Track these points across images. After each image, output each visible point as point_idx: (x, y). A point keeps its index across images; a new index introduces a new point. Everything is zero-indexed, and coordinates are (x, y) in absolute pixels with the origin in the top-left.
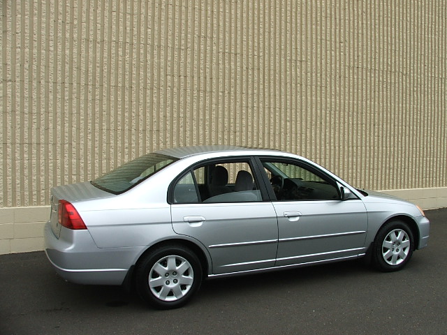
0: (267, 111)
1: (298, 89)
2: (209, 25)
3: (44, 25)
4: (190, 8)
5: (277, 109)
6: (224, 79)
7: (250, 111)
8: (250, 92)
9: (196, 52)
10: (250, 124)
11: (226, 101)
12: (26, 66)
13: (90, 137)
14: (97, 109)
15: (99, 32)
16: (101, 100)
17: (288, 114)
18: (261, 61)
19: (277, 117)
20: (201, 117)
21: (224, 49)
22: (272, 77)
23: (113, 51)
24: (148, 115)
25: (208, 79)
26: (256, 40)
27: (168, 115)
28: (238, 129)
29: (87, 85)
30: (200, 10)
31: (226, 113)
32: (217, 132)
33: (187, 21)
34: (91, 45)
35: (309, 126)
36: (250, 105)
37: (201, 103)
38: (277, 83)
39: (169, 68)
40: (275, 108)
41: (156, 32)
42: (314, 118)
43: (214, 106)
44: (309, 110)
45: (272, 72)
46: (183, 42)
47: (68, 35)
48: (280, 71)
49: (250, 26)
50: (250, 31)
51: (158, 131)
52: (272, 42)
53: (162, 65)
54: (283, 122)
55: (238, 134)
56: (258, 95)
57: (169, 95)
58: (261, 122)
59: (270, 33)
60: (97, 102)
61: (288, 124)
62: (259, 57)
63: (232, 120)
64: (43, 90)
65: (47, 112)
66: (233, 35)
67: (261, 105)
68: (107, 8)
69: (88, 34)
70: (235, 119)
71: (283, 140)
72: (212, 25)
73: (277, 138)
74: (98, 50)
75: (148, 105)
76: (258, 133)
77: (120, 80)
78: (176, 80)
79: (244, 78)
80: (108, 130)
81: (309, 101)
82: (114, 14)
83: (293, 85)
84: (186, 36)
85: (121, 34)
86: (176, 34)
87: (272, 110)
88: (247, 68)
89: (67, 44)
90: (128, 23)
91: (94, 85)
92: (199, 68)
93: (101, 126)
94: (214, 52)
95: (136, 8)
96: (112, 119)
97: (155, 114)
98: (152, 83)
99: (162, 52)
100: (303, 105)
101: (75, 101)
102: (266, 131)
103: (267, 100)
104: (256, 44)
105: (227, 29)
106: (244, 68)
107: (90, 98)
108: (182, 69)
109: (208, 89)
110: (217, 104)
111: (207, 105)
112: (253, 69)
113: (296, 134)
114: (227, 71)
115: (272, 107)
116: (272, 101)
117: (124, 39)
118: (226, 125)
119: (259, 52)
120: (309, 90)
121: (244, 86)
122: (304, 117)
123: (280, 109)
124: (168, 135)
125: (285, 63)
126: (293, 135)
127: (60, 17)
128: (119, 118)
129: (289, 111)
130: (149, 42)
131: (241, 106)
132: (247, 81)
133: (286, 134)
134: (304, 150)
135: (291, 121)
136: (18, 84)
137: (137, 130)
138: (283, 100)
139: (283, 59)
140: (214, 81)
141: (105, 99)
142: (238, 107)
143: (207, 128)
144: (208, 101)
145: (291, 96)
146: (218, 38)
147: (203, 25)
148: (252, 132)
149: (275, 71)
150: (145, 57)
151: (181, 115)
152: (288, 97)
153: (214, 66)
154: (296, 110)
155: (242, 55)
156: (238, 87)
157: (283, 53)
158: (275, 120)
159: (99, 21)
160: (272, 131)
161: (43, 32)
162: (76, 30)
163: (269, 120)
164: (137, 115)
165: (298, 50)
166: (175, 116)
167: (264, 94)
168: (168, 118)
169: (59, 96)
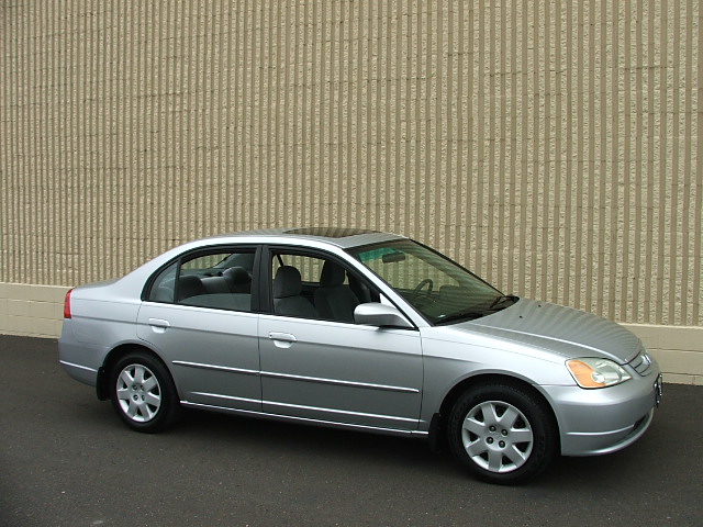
0: (575, 168)
1: (645, 122)
2: (466, 34)
3: (249, 76)
4: (435, 14)
5: (597, 163)
6: (492, 119)
7: (542, 168)
8: (542, 135)
9: (445, 81)
10: (541, 191)
11: (497, 154)
12: (232, 128)
14: (308, 177)
15: (309, 73)
16: (312, 164)
17: (621, 171)
18: (564, 79)
19: (597, 179)
20: (454, 182)
21: (492, 67)
22: (586, 106)
23: (327, 96)
24: (374, 182)
25: (465, 121)
26: (552, 45)
27: (403, 181)
28: (518, 200)
29: (295, 145)
30: (451, 12)
31: (497, 175)
32: (480, 206)
33: (429, 35)
34: (300, 92)
35: (668, 192)
36: (541, 159)
37: (454, 161)
39: (403, 111)
40: (592, 161)
41: (384, 60)
42: (681, 177)
43: (475, 164)
44: (669, 161)
45: (586, 97)
46: (424, 68)
47: (274, 83)
48: (603, 93)
49: (542, 21)
50: (542, 30)
51: (388, 205)
52: (586, 42)
53: (393, 106)
54: (609, 187)
55: (518, 208)
56: (558, 140)
57: (403, 151)
58: (563, 185)
59: (581, 25)
60: (308, 167)
61: (621, 189)
62: (558, 73)
63: (507, 186)
64: (248, 156)
65: (252, 183)
66: (508, 43)
67: (564, 157)
68: (319, 39)
69: (296, 79)
70: (513, 184)
71: (608, 219)
72: (471, 33)
73: (596, 215)
74: (309, 97)
75: (373, 167)
76: (557, 207)
77: (335, 135)
78: (413, 128)
79: (530, 112)
80: (321, 204)
81: (670, 143)
82: (328, 44)
83: (634, 116)
84: (429, 57)
85: (337, 71)
86: (414, 57)
87: (586, 165)
88: (537, 95)
89: (274, 95)
90: (346, 53)
91: (304, 145)
92: (449, 106)
93: (312, 199)
94: (476, 76)
95: (356, 31)
96: (326, 190)
97: (383, 181)
98: (379, 135)
99: (393, 88)
100: (657, 152)
101: (282, 166)
102: (574, 204)
103: (575, 148)
104: (553, 52)
105: (498, 35)
106: (531, 96)
107: (299, 161)
109: (465, 137)
110: (481, 161)
111: (465, 162)
112: (547, 95)
113: (639, 208)
114: (498, 105)
115: (586, 159)
116: (586, 148)
117: (341, 77)
118: (496, 194)
119: (558, 64)
120: (670, 123)
121: (531, 126)
122: (656, 176)
123: (603, 162)
124: (402, 211)
125: (615, 75)
126: (633, 211)
127: (266, 62)
128: (335, 188)
129: (622, 164)
130: (375, 75)
131: (524, 162)
132: (536, 118)
133: (615, 208)
134: (656, 238)
135: (627, 183)
136: (224, 151)
137: (358, 204)
138: (609, 146)
139: (609, 70)
140: (475, 123)
141: (317, 162)
142: (518, 164)
143: (464, 199)
144: (465, 157)
145: (628, 136)
146: (481, 53)
147: (456, 35)
148: (546, 206)
149: (592, 93)
150: (369, 98)
151: (423, 181)
152: (621, 139)
153: (475, 98)
154: (639, 162)
155: (525, 74)
156: (519, 129)
157: (609, 57)
158: (591, 183)
159: (310, 59)
160: (585, 204)
161: (249, 84)
162: (283, 76)
163: (580, 184)
164: (359, 183)
165: (645, 48)
166: (413, 181)
167: (569, 138)
168: (403, 186)
169: (265, 163)
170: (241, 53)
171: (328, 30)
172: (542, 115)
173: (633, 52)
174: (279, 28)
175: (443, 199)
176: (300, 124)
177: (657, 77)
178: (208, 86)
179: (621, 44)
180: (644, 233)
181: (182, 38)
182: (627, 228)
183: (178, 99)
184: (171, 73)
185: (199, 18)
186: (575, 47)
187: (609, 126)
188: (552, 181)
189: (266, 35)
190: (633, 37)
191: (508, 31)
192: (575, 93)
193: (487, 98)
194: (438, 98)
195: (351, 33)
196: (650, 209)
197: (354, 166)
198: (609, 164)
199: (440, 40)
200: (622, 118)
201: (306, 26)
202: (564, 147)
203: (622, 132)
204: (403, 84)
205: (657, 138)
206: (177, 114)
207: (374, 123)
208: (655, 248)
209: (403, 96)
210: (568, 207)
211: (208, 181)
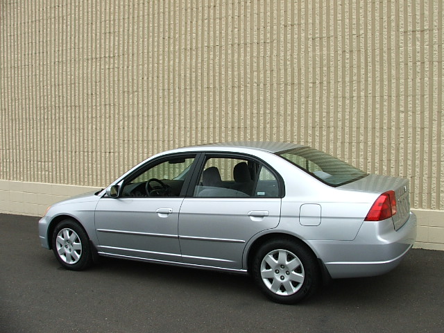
0: (370, 102)
1: (418, 69)
2: (296, 12)
3: (156, 44)
5: (386, 97)
6: (314, 68)
7: (347, 102)
8: (347, 79)
9: (282, 43)
10: (347, 117)
11: (318, 93)
12: (145, 78)
13: (188, 134)
14: (194, 110)
15: (194, 41)
16: (196, 101)
17: (402, 103)
18: (362, 40)
19: (385, 108)
20: (289, 112)
21: (314, 33)
22: (377, 59)
23: (206, 56)
24: (236, 112)
25: (296, 71)
26: (354, 17)
27: (255, 111)
28: (332, 124)
29: (185, 89)
31: (317, 106)
32: (306, 127)
33: (272, 13)
34: (188, 54)
35: (435, 117)
36: (347, 95)
37: (289, 98)
38: (386, 65)
39: (255, 65)
40: (382, 97)
41: (242, 30)
43: (303, 100)
44: (435, 95)
45: (377, 52)
46: (268, 35)
47: (172, 48)
48: (389, 49)
49: (347, 1)
50: (347, 7)
51: (246, 128)
52: (377, 14)
53: (248, 62)
54: (393, 114)
55: (332, 129)
56: (359, 82)
57: (255, 91)
58: (362, 113)
59: (373, 3)
60: (194, 103)
61: (402, 115)
62: (358, 36)
63: (324, 114)
64: (156, 96)
65: (158, 115)
66: (324, 17)
67: (362, 94)
68: (200, 17)
69: (186, 45)
70: (328, 113)
71: (393, 136)
72: (299, 10)
73: (385, 134)
74: (194, 57)
75: (236, 102)
76: (358, 128)
77: (211, 81)
78: (262, 75)
79: (340, 63)
80: (202, 128)
81: (435, 83)
82: (206, 21)
83: (410, 64)
84: (272, 28)
85: (212, 39)
86: (262, 28)
87: (378, 99)
88: (344, 51)
89: (172, 56)
90: (218, 27)
91: (191, 88)
92: (285, 60)
93: (197, 124)
94: (303, 39)
95: (224, 12)
96: (205, 118)
97: (242, 112)
98: (239, 81)
99: (249, 49)
100: (427, 89)
101: (177, 103)
102: (370, 126)
103: (370, 87)
104: (354, 21)
105: (317, 11)
106: (340, 52)
107: (188, 100)
108: (268, 64)
109: (296, 82)
110: (307, 97)
111: (296, 99)
112: (351, 51)
113: (414, 128)
114: (318, 59)
115: (378, 94)
116: (378, 87)
117: (214, 42)
118: (317, 119)
119: (358, 30)
120: (435, 69)
121: (340, 73)
122: (427, 106)
123: (390, 96)
124: (255, 132)
125: (397, 37)
126: (410, 130)
127: (167, 34)
128: (211, 117)
129: (402, 98)
130: (236, 41)
131: (336, 97)
132: (344, 67)
133: (398, 128)
134: (426, 149)
135: (406, 112)
136: (140, 93)
137: (226, 127)
138: (394, 85)
139: (393, 33)
140: (303, 71)
141: (199, 100)
142: (332, 99)
143: (296, 123)
144: (296, 95)
145: (406, 79)
146: (306, 24)
147: (289, 12)
148: (351, 127)
149: (381, 49)
150: (233, 56)
151: (268, 111)
152: (402, 81)
153: (303, 55)
154: (414, 96)
155: (336, 38)
156: (332, 75)
157: (393, 24)
158: (382, 112)
159: (194, 31)
160: (377, 126)
161: (156, 50)
162: (177, 43)
163: (374, 111)
164: (227, 113)
165: (418, 17)
166: (262, 112)
167: (366, 80)
168: (255, 115)
169: (166, 101)
170: (151, 29)
171: (206, 12)
172: (347, 66)
173: (410, 20)
174: (175, 12)
175: (282, 124)
176: (188, 75)
177: (427, 36)
178: (131, 51)
179: (402, 15)
180: (418, 146)
181: (114, 20)
182: (406, 143)
183: (112, 60)
184: (107, 43)
185: (124, 7)
186: (369, 18)
187: (393, 72)
188: (355, 110)
189: (167, 16)
190: (409, 10)
191: (324, 8)
192: (370, 49)
193: (311, 54)
194: (278, 56)
195: (220, 13)
196: (422, 129)
197: (224, 102)
198: (394, 98)
199: (279, 16)
200: (402, 66)
201: (192, 9)
202: (362, 87)
203: (402, 76)
204: (255, 46)
205: (426, 79)
206: (111, 70)
207: (236, 73)
208: (426, 156)
209: (255, 54)
210: (366, 128)
211: (131, 113)
